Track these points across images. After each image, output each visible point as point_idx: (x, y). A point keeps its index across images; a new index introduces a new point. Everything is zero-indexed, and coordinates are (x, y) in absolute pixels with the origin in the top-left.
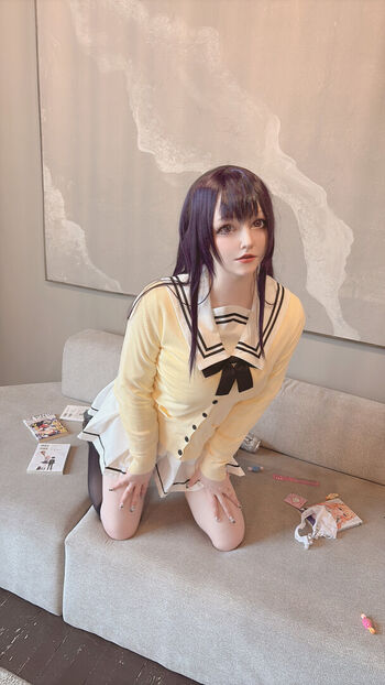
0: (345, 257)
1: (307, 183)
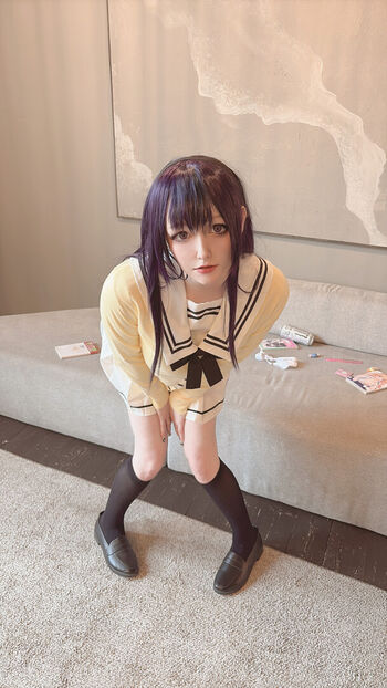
0: (379, 176)
1: (347, 114)
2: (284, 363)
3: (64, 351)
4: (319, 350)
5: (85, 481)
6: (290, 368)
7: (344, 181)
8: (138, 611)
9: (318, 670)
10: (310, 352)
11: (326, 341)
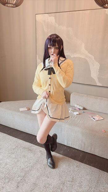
2: (76, 113)
3: (21, 109)
4: (85, 111)
5: (25, 142)
6: (77, 114)
7: (90, 71)
8: (36, 171)
9: (80, 186)
10: (82, 111)
11: (87, 109)
